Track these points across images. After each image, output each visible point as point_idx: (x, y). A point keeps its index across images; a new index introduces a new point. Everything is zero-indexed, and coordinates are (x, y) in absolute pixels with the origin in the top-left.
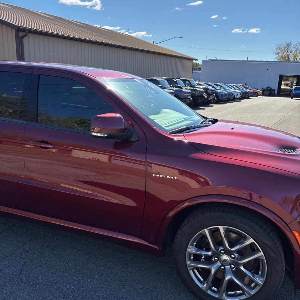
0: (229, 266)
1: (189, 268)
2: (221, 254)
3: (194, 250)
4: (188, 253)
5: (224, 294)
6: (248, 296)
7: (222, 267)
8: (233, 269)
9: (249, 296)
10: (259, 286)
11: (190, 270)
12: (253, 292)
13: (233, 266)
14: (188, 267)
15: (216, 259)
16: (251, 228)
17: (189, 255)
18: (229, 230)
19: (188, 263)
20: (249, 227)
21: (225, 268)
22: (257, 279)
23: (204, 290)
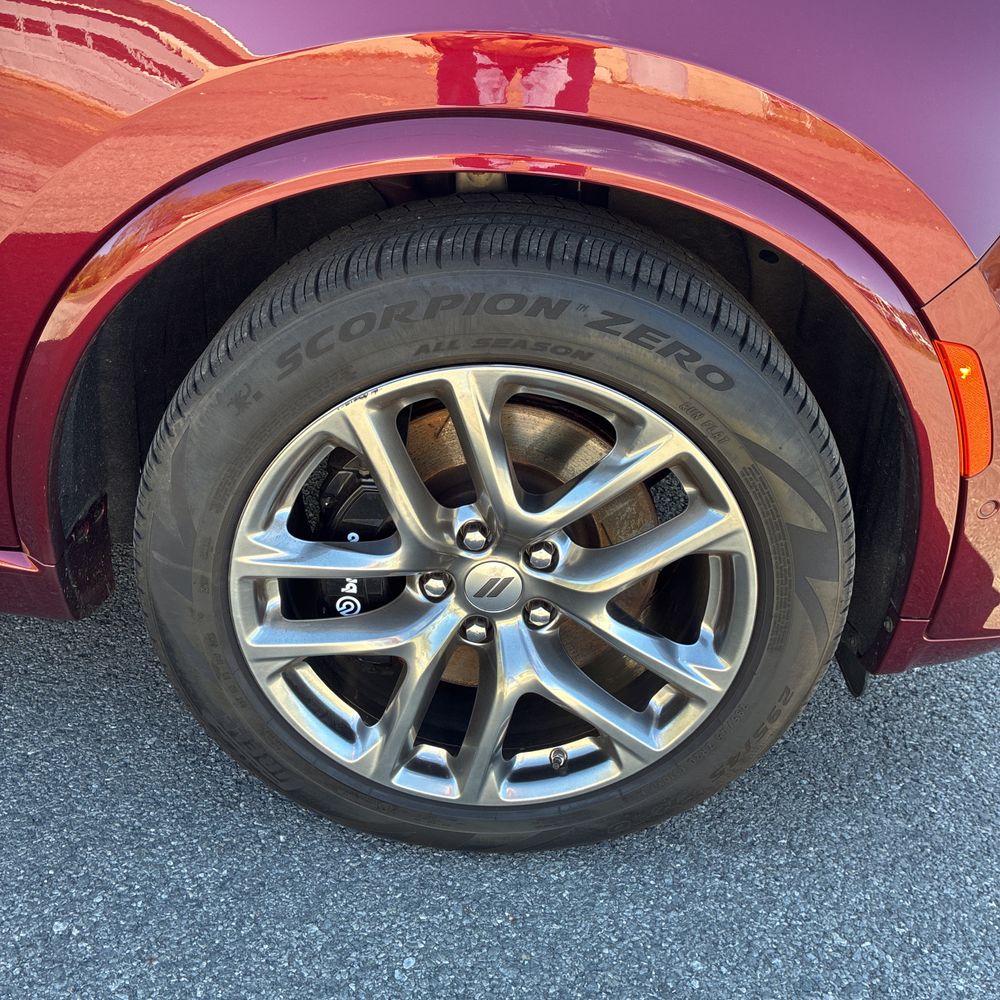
0: (520, 618)
1: (259, 671)
2: (463, 554)
3: (282, 554)
4: (243, 580)
5: (493, 775)
6: (634, 765)
7: (477, 629)
8: (544, 631)
9: (639, 766)
10: (701, 702)
11: (272, 677)
12: (664, 740)
13: (540, 612)
14: (251, 665)
15: (437, 584)
16: (680, 360)
17: (250, 589)
18: (521, 390)
19: (252, 637)
20: (664, 353)
21: (491, 629)
22: (691, 667)
23: (369, 773)
